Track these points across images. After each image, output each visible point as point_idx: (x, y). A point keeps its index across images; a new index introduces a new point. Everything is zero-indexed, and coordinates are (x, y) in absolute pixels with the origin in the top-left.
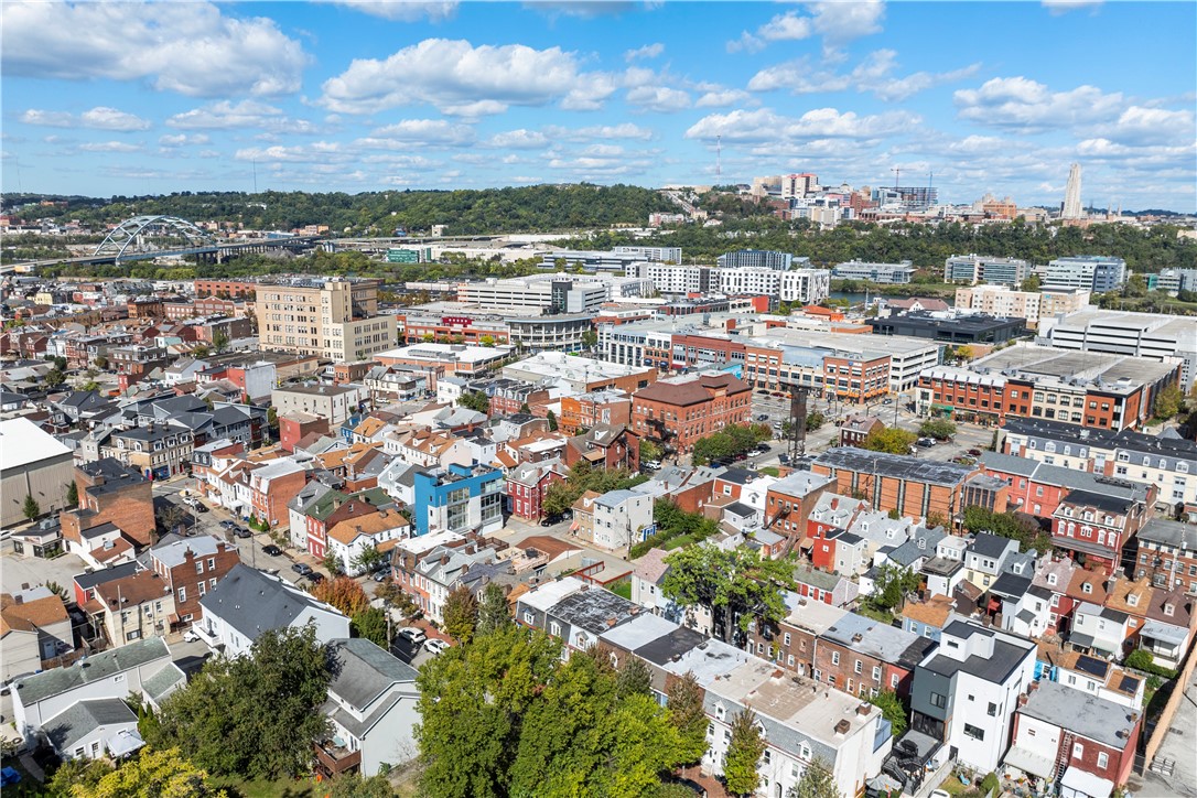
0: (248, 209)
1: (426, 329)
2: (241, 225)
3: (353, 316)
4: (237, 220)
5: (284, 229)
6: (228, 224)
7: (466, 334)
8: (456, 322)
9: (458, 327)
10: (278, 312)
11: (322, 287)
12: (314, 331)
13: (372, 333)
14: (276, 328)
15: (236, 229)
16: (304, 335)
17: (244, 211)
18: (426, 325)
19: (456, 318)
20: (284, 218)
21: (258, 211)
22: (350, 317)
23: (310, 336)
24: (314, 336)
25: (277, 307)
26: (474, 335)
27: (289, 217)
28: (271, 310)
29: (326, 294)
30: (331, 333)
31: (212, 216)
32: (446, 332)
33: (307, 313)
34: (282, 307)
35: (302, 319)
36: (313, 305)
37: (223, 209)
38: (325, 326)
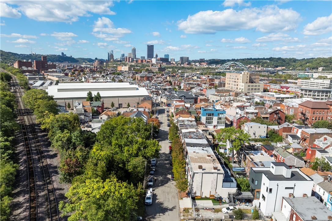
0: (263, 62)
1: (275, 89)
2: (260, 66)
3: (249, 82)
4: (260, 65)
5: (272, 68)
6: (257, 66)
7: (287, 92)
8: (284, 88)
9: (285, 90)
10: (230, 80)
11: (241, 73)
12: (237, 85)
13: (254, 88)
14: (229, 84)
15: (259, 67)
16: (235, 86)
17: (262, 62)
18: (275, 88)
19: (285, 87)
20: (273, 65)
21: (266, 63)
22: (248, 82)
23: (236, 87)
24: (237, 87)
25: (230, 78)
26: (289, 92)
27: (274, 64)
28: (229, 79)
29: (241, 75)
30: (241, 86)
31: (253, 64)
32: (281, 91)
33: (236, 80)
34: (231, 78)
35: (235, 82)
36: (238, 78)
37: (257, 62)
38: (240, 84)
